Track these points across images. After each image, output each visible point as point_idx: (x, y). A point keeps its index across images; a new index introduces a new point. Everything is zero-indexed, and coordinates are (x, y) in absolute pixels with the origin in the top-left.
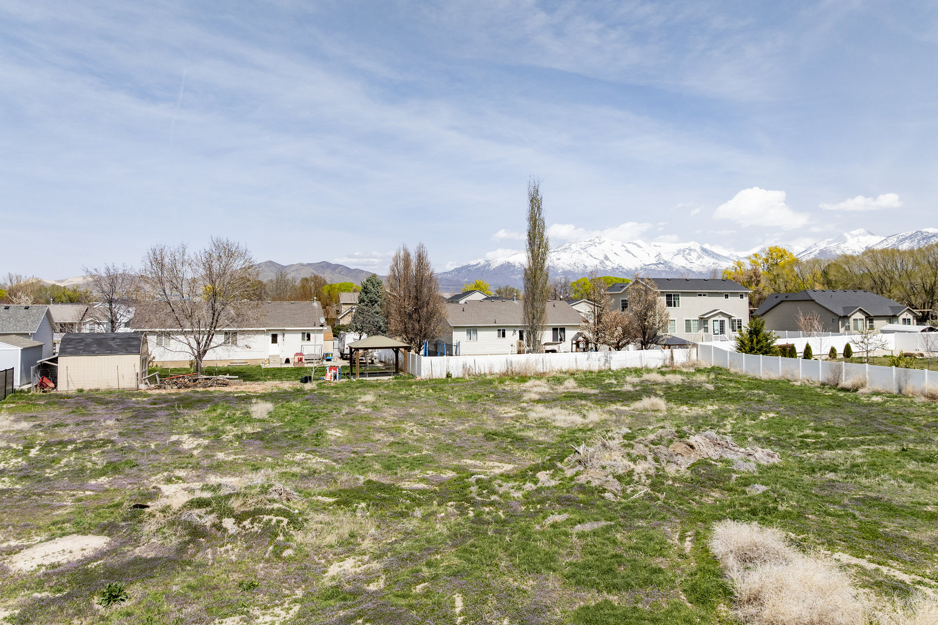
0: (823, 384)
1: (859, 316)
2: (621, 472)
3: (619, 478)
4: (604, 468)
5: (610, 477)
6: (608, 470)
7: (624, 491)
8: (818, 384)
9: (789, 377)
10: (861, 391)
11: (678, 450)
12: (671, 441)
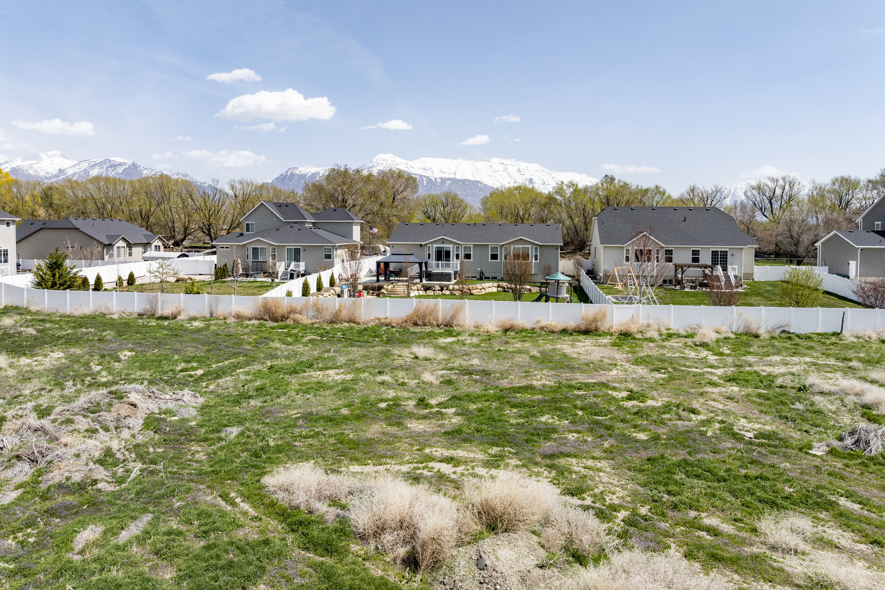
0: (141, 315)
1: (121, 244)
2: (97, 454)
3: (101, 462)
4: (78, 456)
5: (91, 464)
6: (84, 457)
7: (114, 475)
8: (135, 315)
9: (103, 310)
10: (179, 318)
11: (123, 413)
12: (110, 405)
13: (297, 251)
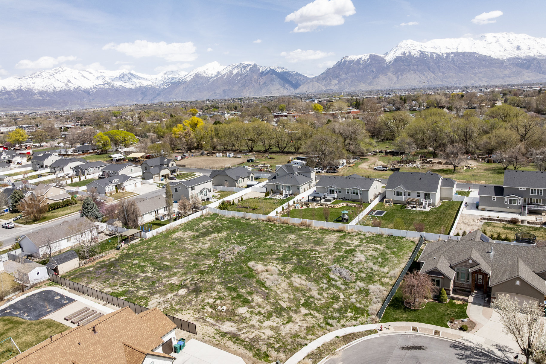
0: (242, 218)
1: (240, 179)
5: (230, 259)
7: (232, 261)
10: (250, 219)
13: (289, 187)
